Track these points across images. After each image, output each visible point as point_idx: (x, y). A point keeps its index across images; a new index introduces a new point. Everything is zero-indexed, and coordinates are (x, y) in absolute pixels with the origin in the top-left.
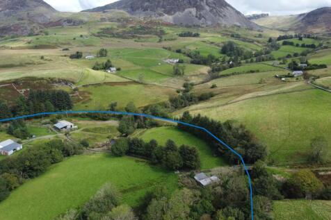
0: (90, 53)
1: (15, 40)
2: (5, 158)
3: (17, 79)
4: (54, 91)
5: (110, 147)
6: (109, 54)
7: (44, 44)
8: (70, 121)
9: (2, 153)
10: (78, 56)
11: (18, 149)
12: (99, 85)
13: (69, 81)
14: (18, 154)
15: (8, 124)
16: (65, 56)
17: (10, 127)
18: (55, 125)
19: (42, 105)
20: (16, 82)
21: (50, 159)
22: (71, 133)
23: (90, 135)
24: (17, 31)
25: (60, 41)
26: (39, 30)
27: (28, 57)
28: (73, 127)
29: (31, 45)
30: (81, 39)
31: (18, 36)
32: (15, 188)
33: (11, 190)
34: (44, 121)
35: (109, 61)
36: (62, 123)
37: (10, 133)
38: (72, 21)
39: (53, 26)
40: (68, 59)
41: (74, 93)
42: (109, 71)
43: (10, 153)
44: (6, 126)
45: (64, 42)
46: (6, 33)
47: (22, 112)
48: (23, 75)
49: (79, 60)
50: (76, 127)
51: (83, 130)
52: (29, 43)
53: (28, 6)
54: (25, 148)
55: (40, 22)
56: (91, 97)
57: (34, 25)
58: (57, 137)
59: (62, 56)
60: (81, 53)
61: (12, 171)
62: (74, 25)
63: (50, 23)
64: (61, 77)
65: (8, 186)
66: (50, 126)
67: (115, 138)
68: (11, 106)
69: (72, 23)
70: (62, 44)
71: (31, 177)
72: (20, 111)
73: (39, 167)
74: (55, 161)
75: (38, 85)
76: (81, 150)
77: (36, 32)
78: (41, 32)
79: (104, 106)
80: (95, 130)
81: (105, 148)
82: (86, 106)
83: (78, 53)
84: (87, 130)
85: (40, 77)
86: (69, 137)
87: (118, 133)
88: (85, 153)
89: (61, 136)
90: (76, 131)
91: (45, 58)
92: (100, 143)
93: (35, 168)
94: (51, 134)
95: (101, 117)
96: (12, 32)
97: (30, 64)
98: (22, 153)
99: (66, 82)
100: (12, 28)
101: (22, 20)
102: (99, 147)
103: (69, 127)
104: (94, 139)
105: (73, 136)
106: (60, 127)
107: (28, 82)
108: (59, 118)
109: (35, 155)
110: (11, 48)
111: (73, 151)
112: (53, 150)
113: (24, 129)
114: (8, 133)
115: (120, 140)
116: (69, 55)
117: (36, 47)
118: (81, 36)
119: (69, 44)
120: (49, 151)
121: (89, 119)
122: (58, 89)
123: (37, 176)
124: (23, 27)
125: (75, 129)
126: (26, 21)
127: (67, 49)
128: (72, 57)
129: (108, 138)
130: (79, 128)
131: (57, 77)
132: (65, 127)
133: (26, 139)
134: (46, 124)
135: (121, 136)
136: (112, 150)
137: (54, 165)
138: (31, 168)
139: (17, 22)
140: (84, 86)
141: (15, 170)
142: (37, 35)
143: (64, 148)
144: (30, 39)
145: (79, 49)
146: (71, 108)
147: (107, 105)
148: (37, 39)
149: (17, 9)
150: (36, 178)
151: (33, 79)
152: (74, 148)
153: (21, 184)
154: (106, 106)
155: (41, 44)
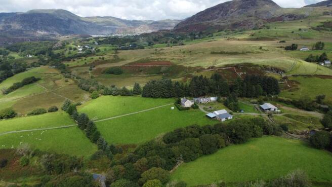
0: (306, 46)
1: (242, 33)
2: (219, 123)
3: (238, 64)
4: (266, 77)
5: (309, 137)
6: (325, 47)
7: (265, 36)
8: (275, 105)
9: (218, 119)
10: (293, 48)
11: (229, 118)
12: (309, 76)
13: (281, 70)
14: (228, 122)
15: (226, 98)
16: (281, 47)
17: (226, 100)
18: (261, 106)
19: (254, 87)
20: (237, 66)
21: (252, 133)
22: (273, 115)
23: (291, 121)
24: (245, 25)
25: (278, 34)
26: (262, 25)
27: (250, 47)
28: (276, 111)
29: (254, 37)
30: (299, 32)
31: (244, 30)
32: (222, 147)
33: (219, 148)
34: (252, 101)
35: (324, 54)
36: (268, 105)
37: (226, 105)
38: (293, 16)
39: (275, 21)
40: (283, 50)
41: (282, 81)
42: (323, 64)
43: (224, 120)
44: (224, 99)
45: (282, 35)
46: (236, 28)
47: (237, 91)
48: (242, 62)
49: (294, 52)
50: (279, 111)
51: (286, 115)
52: (253, 35)
53: (257, 5)
54: (234, 119)
55: (265, 18)
56: (299, 86)
57: (259, 21)
58: (260, 116)
59: (278, 47)
60: (297, 45)
61: (222, 134)
62: (294, 20)
63: (273, 18)
64: (274, 66)
65: (217, 144)
66: (257, 106)
67: (317, 130)
68: (230, 84)
69: (293, 18)
70: (280, 36)
71: (235, 143)
72: (236, 89)
73: (242, 137)
74: (255, 136)
75: (253, 70)
76: (280, 133)
77: (260, 26)
78: (264, 26)
79: (310, 96)
80: (297, 117)
81: (304, 136)
82: (293, 94)
83: (293, 45)
84: (289, 116)
85: (256, 64)
86: (271, 119)
87: (321, 126)
88: (283, 136)
89: (265, 116)
90: (278, 115)
91: (263, 48)
92: (300, 131)
93: (239, 136)
94: (256, 112)
95: (305, 107)
96: (241, 27)
97: (249, 52)
98: (231, 122)
99: (277, 70)
100: (242, 23)
101: (250, 16)
102: (298, 134)
103: (273, 110)
104: (294, 125)
105: (275, 119)
106: (264, 108)
107: (246, 67)
108: (266, 100)
109: (241, 126)
110: (239, 40)
111: (273, 131)
112: (256, 126)
113: (236, 103)
114: (224, 105)
115: (321, 133)
116: (285, 46)
117: (257, 39)
118: (300, 30)
119: (286, 37)
120: (252, 125)
121: (293, 106)
122: (269, 76)
123: (239, 143)
124: (250, 22)
125: (277, 113)
126: (252, 18)
127: (283, 42)
128: (287, 48)
129: (309, 127)
130: (281, 113)
131: (270, 65)
132: (269, 109)
133: (236, 112)
134: (253, 103)
135: (323, 129)
136: (311, 140)
137: (254, 138)
138: (236, 136)
139: (246, 18)
140: (293, 76)
141: (224, 134)
142: (260, 29)
143: (265, 127)
144: (254, 32)
145: (295, 42)
146: (278, 94)
147: (315, 96)
148: (260, 32)
149: (248, 8)
150: (238, 145)
151: (250, 65)
152: (274, 129)
153: (227, 146)
154: (313, 97)
155: (262, 36)
